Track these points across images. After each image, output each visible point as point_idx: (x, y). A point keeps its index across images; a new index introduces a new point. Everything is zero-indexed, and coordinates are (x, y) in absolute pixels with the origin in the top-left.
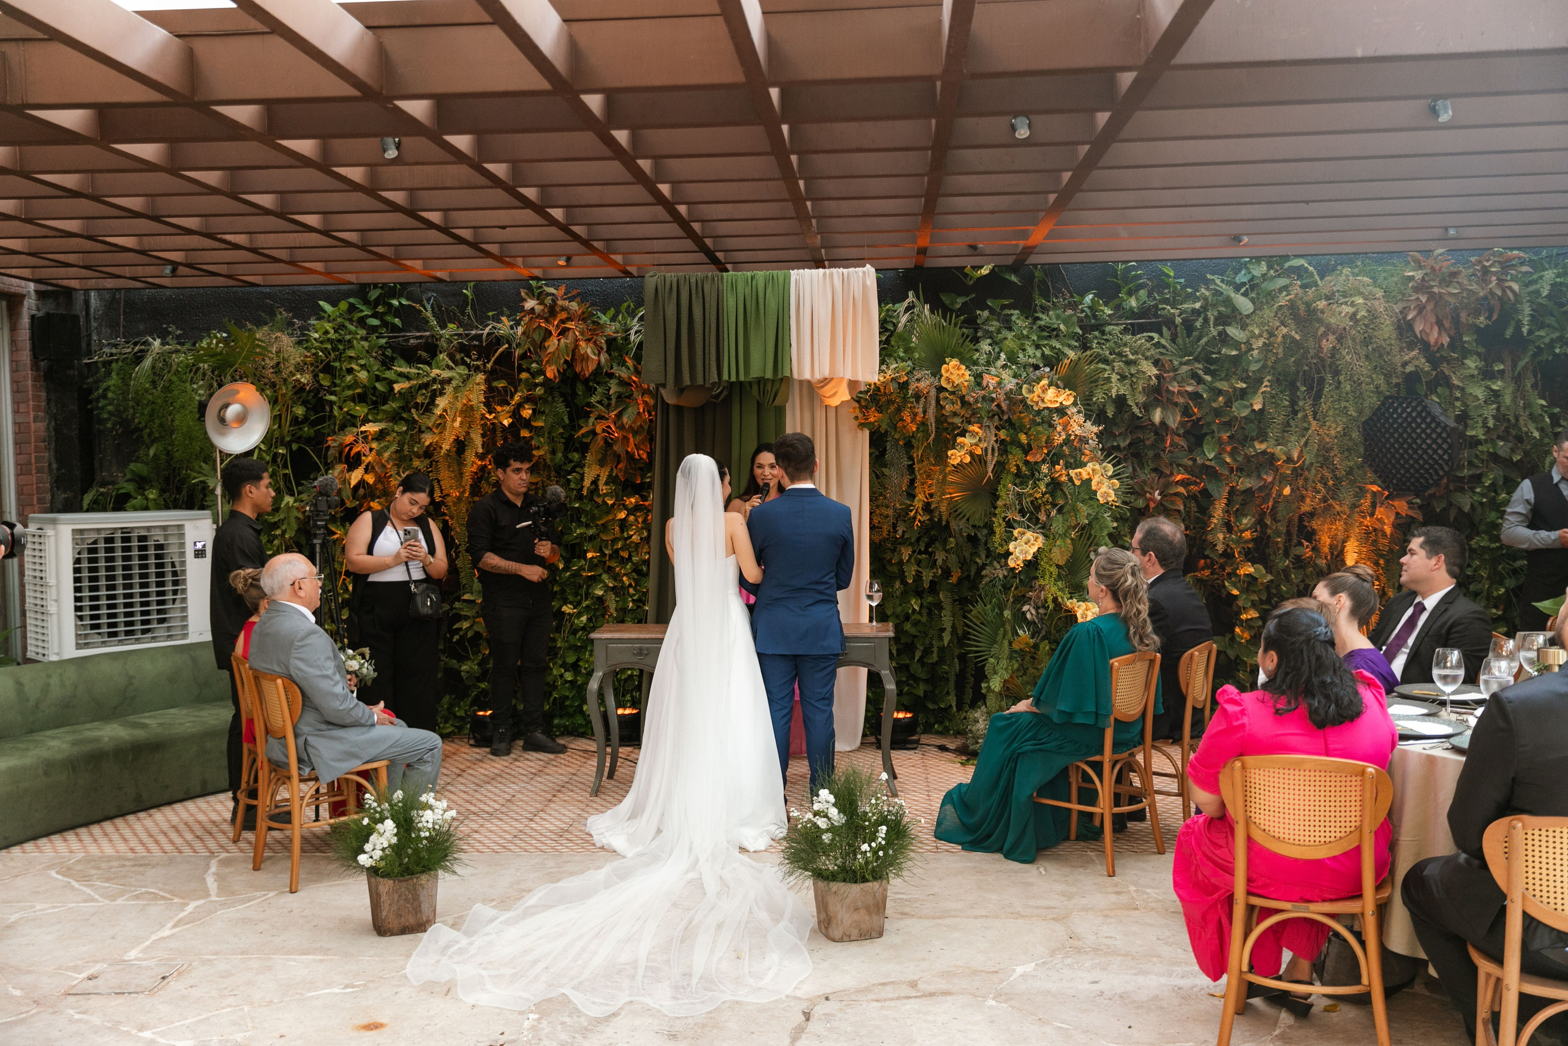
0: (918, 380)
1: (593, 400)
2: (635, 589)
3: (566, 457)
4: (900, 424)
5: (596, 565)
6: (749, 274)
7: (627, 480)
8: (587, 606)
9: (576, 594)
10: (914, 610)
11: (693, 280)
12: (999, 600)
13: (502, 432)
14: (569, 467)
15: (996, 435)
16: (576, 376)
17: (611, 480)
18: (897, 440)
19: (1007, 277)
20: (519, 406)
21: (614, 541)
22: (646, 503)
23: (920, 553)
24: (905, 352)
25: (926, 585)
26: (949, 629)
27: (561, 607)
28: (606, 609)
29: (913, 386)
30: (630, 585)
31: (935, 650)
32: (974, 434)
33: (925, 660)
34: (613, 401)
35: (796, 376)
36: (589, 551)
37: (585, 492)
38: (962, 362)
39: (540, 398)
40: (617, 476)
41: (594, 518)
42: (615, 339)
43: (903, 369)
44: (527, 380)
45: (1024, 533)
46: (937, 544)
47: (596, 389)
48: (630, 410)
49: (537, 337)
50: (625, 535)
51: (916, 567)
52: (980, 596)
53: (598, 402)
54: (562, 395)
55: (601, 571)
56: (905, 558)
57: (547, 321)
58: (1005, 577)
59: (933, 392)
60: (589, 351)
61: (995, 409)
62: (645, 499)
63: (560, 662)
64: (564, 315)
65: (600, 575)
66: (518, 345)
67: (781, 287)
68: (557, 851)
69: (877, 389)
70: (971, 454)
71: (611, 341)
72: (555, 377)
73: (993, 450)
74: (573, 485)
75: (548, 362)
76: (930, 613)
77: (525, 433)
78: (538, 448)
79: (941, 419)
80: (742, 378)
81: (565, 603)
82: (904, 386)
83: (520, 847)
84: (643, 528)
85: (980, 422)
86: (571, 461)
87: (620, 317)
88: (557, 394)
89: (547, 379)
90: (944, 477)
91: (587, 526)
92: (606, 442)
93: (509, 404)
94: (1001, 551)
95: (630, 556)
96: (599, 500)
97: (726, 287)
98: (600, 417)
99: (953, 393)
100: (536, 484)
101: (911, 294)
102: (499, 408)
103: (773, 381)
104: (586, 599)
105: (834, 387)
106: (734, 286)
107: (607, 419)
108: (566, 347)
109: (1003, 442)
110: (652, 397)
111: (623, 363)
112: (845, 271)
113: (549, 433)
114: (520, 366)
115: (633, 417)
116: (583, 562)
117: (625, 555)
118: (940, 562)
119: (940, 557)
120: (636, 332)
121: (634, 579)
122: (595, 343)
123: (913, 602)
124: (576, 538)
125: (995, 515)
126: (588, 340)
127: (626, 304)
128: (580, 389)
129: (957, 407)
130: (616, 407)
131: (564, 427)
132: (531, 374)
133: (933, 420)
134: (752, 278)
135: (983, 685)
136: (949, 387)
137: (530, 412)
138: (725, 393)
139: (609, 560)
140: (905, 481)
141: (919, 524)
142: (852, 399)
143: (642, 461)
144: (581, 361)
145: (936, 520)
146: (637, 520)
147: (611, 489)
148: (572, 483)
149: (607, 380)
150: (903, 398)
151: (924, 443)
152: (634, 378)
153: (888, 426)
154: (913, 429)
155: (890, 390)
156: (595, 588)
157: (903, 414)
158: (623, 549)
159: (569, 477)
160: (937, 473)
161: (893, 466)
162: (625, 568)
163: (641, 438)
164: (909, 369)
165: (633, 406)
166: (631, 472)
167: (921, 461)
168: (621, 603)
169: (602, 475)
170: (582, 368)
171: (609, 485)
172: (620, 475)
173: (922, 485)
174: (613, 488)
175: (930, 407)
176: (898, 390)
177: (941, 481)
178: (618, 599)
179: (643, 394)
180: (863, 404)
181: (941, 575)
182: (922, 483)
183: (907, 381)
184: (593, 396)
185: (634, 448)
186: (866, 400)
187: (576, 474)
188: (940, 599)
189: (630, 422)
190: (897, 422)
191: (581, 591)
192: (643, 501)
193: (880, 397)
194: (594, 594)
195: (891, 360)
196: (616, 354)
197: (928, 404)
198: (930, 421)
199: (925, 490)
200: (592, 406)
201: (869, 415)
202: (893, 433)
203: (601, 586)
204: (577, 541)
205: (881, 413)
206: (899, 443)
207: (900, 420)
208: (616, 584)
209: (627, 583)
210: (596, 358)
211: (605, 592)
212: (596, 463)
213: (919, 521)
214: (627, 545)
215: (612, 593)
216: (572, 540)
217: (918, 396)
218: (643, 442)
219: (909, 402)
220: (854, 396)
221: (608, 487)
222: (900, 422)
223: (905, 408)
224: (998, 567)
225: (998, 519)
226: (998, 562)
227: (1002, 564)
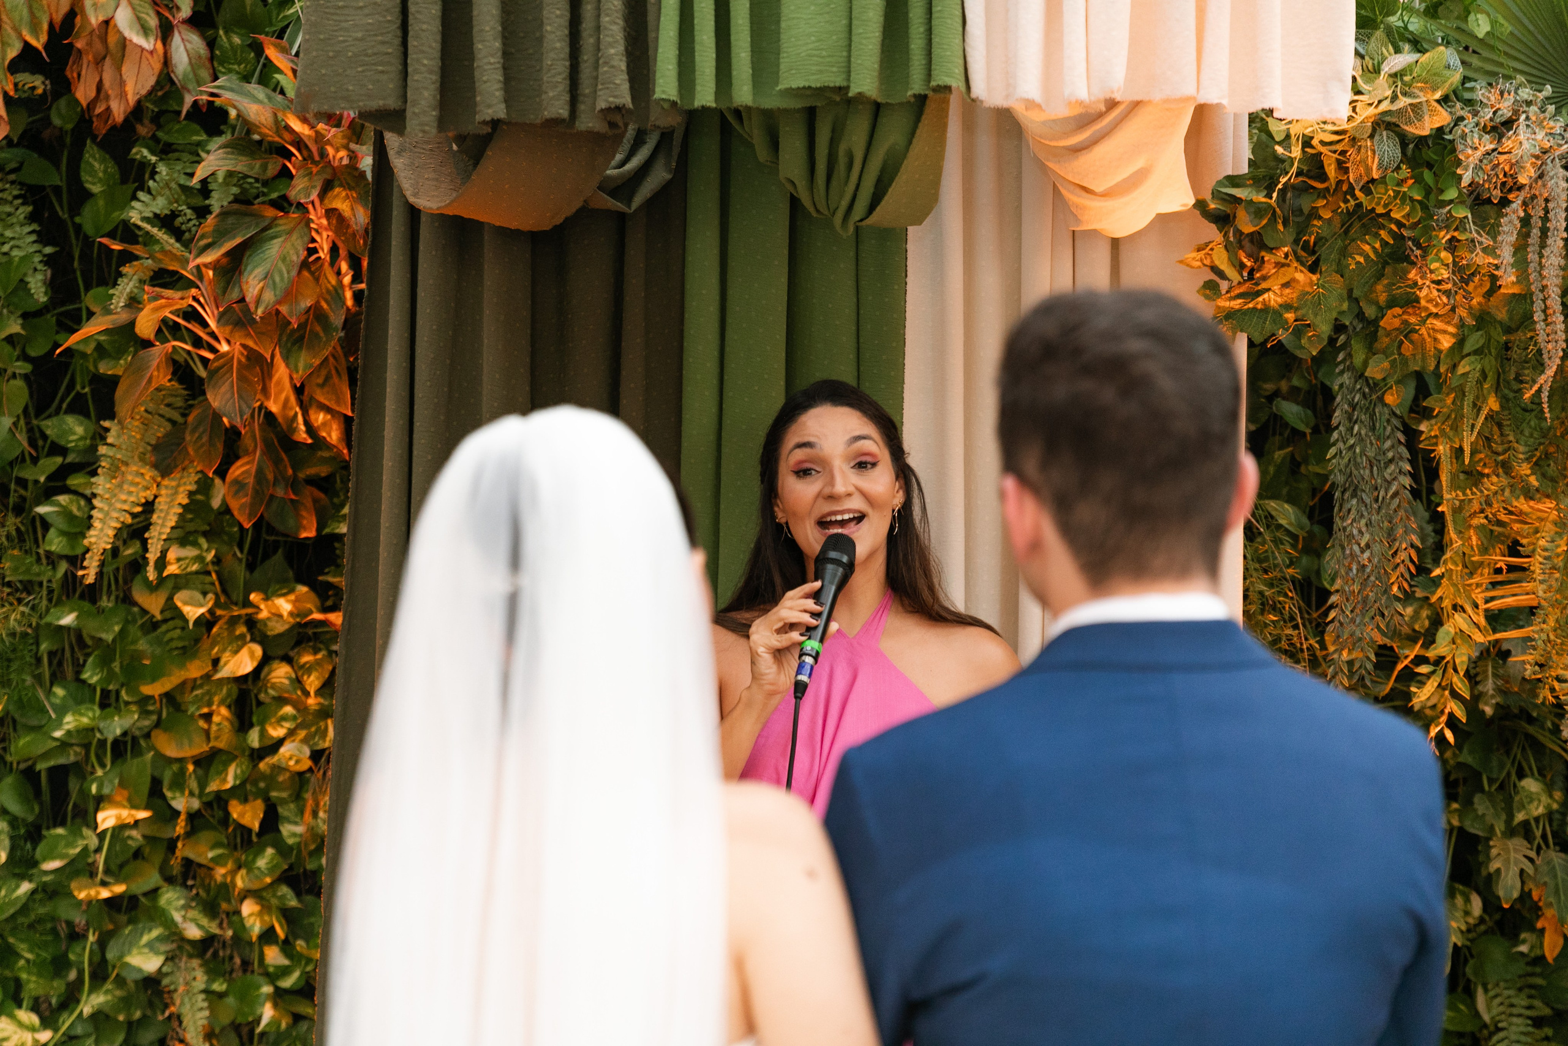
0: (1501, 128)
1: (142, 210)
2: (287, 947)
3: (36, 436)
4: (1391, 320)
5: (138, 857)
7: (262, 526)
8: (100, 1014)
9: (59, 965)
14: (40, 471)
16: (84, 121)
18: (1376, 387)
21: (208, 762)
22: (340, 618)
28: (170, 1024)
29: (1471, 155)
30: (269, 935)
34: (215, 215)
36: (109, 799)
40: (224, 508)
41: (134, 672)
43: (1427, 80)
47: (149, 173)
48: (274, 249)
50: (254, 739)
53: (157, 218)
54: (27, 194)
55: (152, 878)
60: (123, 17)
62: (332, 599)
65: (154, 893)
69: (1314, 166)
74: (50, 543)
80: (743, 94)
82: (1431, 153)
84: (324, 713)
86: (50, 448)
91: (108, 701)
92: (182, 372)
95: (271, 820)
96: (151, 604)
98: (161, 278)
103: (877, 108)
105: (1135, 152)
107: (185, 283)
110: (361, 199)
111: (259, 71)
115: (285, 275)
116: (85, 843)
117: (250, 815)
121: (287, 915)
124: (64, 745)
128: (94, 171)
130: (220, 235)
131: (25, 316)
133: (1553, 301)
138: (659, 176)
139: (189, 834)
140: (1403, 555)
141: (1449, 735)
142: (1200, 205)
143: (326, 454)
144: (99, 62)
145: (1488, 710)
146: (298, 682)
147: (200, 559)
148: (52, 533)
149: (204, 137)
150: (1424, 206)
151: (1493, 403)
152: (297, 126)
153: (1339, 327)
154: (1446, 343)
155: (1368, 170)
156: (132, 944)
157: (1413, 274)
158: (240, 792)
159: (42, 510)
160: (1549, 528)
161: (1354, 495)
162: (249, 866)
163: (317, 362)
164: (1456, 78)
165: (290, 233)
166: (280, 492)
167: (1472, 477)
168: (230, 1000)
169: (161, 503)
170: (100, 87)
171: (195, 544)
172: (234, 505)
173: (1471, 574)
174: (210, 556)
175: (1543, 245)
176: (1405, 171)
177: (1559, 562)
178: (219, 986)
179: (327, 188)
180: (1248, 228)
181: (1482, 920)
182: (1471, 569)
183: (1440, 130)
184: (141, 195)
185: (293, 399)
186: (1258, 211)
187: (63, 499)
188: (1477, 1015)
189: (269, 297)
190: (1382, 311)
191: (78, 949)
192: (325, 610)
193: (1321, 203)
194: (127, 965)
195: (1373, 44)
196: (237, 40)
197: (1536, 232)
198: (1538, 306)
199: (1479, 596)
200: (128, 232)
201: (1264, 278)
202: (1359, 358)
203: (155, 933)
204: (62, 761)
205: (1313, 268)
206: (1381, 399)
207: (1392, 303)
208: (214, 929)
209: (255, 927)
210: (147, 44)
211: (170, 958)
212: (142, 459)
213: (1452, 722)
214: (263, 777)
215: (195, 963)
216: (46, 756)
217: (1489, 201)
218: (327, 378)
219: (1449, 223)
220: (1208, 197)
221: (190, 552)
222: (1398, 310)
223: (1425, 251)
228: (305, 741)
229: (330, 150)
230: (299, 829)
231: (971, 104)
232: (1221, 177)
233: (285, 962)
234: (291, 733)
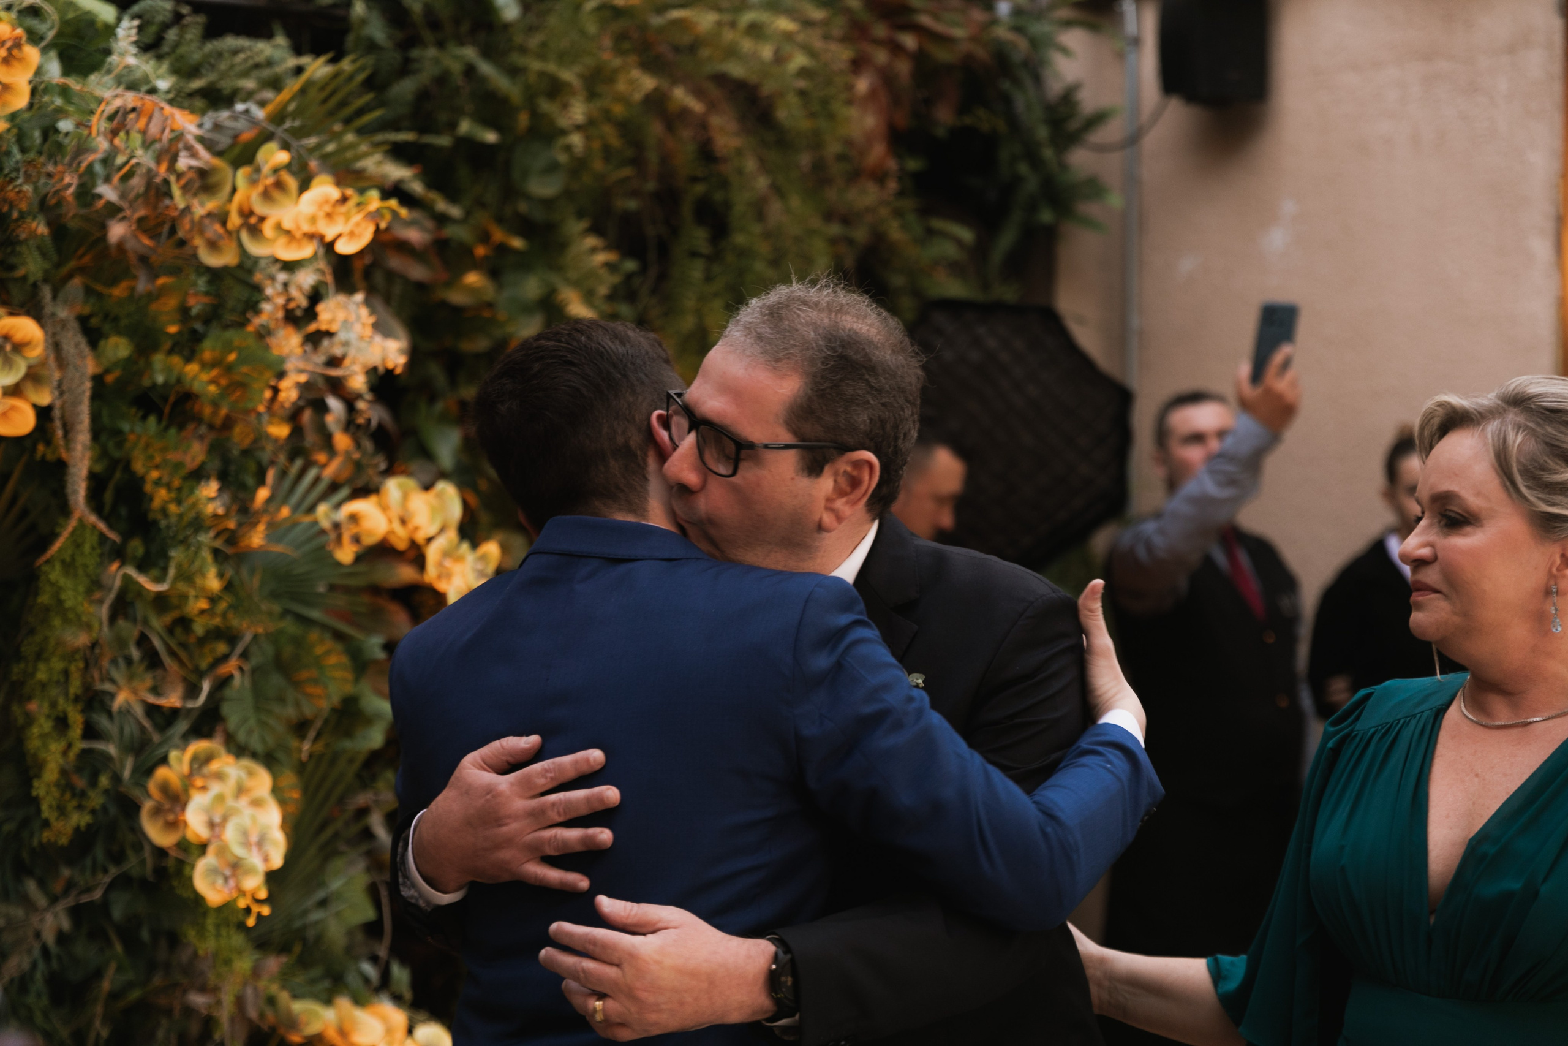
45: (208, 758)
94: (61, 832)
224: (41, 901)
225: (53, 705)
226: (42, 884)
227: (58, 887)
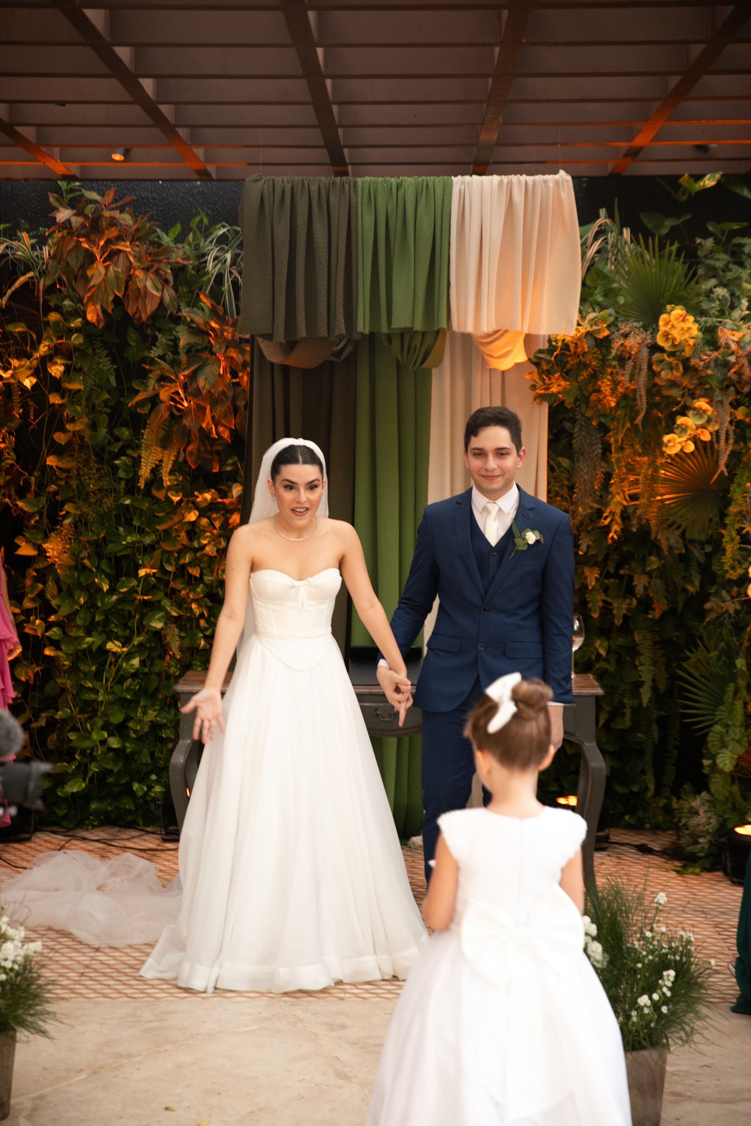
0: (626, 336)
1: (155, 353)
2: (208, 621)
3: (112, 434)
4: (594, 397)
5: (154, 587)
6: (394, 180)
7: (199, 468)
8: (140, 645)
9: (125, 627)
10: (599, 655)
11: (314, 188)
12: (728, 644)
13: (21, 396)
14: (116, 448)
15: (731, 414)
16: (128, 320)
17: (178, 468)
18: (589, 419)
19: (738, 191)
20: (46, 360)
21: (181, 552)
22: (227, 501)
23: (608, 575)
24: (605, 296)
25: (618, 622)
26: (648, 684)
27: (104, 644)
28: (165, 649)
29: (616, 345)
30: (202, 616)
31: (628, 711)
32: (700, 413)
33: (613, 725)
34: (183, 357)
35: (455, 327)
36: (144, 566)
37: (142, 485)
38: (689, 310)
39: (77, 349)
40: (185, 461)
41: (152, 521)
42: (184, 268)
43: (603, 320)
44: (57, 323)
46: (634, 565)
47: (155, 339)
48: (208, 369)
49: (74, 264)
50: (195, 544)
51: (603, 597)
52: (701, 638)
53: (160, 357)
54: (107, 346)
55: (160, 595)
56: (592, 582)
57: (89, 240)
58: (737, 612)
59: (645, 352)
60: (149, 284)
61: (734, 377)
62: (224, 494)
63: (100, 722)
64: (113, 233)
65: (159, 600)
66: (43, 274)
67: (439, 202)
68: (149, 995)
69: (566, 346)
70: (695, 439)
71: (178, 271)
72: (98, 321)
73: (727, 433)
74: (121, 474)
75: (90, 298)
76: (620, 661)
77: (55, 399)
78: (72, 420)
79: (653, 389)
80: (380, 329)
81: (109, 639)
82: (604, 344)
83: (95, 991)
84: (219, 536)
85: (708, 395)
86: (117, 439)
87: (191, 237)
88: (98, 345)
89: (86, 322)
90: (656, 470)
91: (141, 531)
92: (172, 415)
93: (29, 357)
94: (733, 575)
95: (201, 575)
96: (160, 495)
97: (361, 199)
98: (163, 379)
99: (672, 354)
100: (68, 471)
101: (603, 212)
102: (15, 363)
103: (424, 333)
104: (139, 634)
105: (507, 345)
106: (372, 197)
107: (172, 381)
108: (117, 277)
109: (738, 424)
110: (241, 353)
111: (194, 303)
112: (530, 179)
113: (87, 400)
114: (46, 302)
115: (211, 380)
116: (134, 583)
117: (195, 572)
118: (639, 590)
119: (640, 583)
120: (215, 259)
121: (209, 608)
122: (157, 273)
123: (597, 644)
124: (127, 547)
125: (724, 526)
126: (146, 270)
127: (197, 219)
128: (133, 337)
129: (677, 374)
130: (189, 365)
131: (108, 392)
132: (62, 315)
133: (643, 392)
134: (399, 186)
135: (706, 762)
136: (666, 346)
137: (61, 368)
138: (349, 349)
139: (173, 579)
140: (598, 476)
141: (615, 537)
142: (529, 360)
143: (221, 442)
144: (137, 298)
145: (634, 530)
146: (212, 524)
147: (177, 480)
148: (120, 471)
149: (173, 326)
150: (602, 360)
151: (628, 425)
152: (213, 324)
153: (577, 399)
154: (613, 404)
155: (584, 348)
156: (152, 619)
157: (599, 383)
158: (192, 564)
159: (117, 462)
160: (646, 466)
161: (582, 455)
162: (194, 591)
163: (223, 409)
164: (612, 319)
165: (213, 364)
166: (206, 456)
167: (622, 449)
168: (187, 639)
169: (165, 459)
170: (138, 307)
171: (174, 475)
172: (189, 460)
173: (622, 482)
174: (181, 478)
175: (639, 374)
176: (596, 349)
177: (649, 477)
178: (183, 634)
179: (227, 347)
180: (545, 368)
181: (636, 608)
182: (622, 480)
183: (608, 336)
184: (154, 348)
185: (211, 422)
186: (549, 362)
187: (123, 458)
188: (634, 641)
189: (207, 386)
190: (591, 394)
191: (132, 621)
192: (222, 498)
193: (570, 359)
194: (151, 626)
195: (586, 307)
196: (185, 290)
197: (637, 370)
198: (638, 394)
199: (626, 489)
200: (152, 362)
201: (552, 383)
202: (583, 410)
203: (160, 615)
204: (126, 553)
205: (568, 380)
206: (591, 424)
207: (595, 391)
208: (182, 613)
209: (197, 612)
210: (158, 294)
211: (165, 624)
212: (157, 444)
213: (615, 532)
214: (198, 559)
215: (174, 625)
216: (120, 551)
217: (624, 358)
218: (226, 415)
219: (610, 366)
220: (532, 357)
221: (173, 477)
222: (595, 394)
223: (604, 374)
224: (728, 598)
225: (730, 532)
226: (729, 592)
227: (734, 594)
228: (214, 545)
229: (225, 334)
230: (210, 578)
231: (454, 333)
232: (537, 349)
233: (206, 625)
234: (209, 543)
